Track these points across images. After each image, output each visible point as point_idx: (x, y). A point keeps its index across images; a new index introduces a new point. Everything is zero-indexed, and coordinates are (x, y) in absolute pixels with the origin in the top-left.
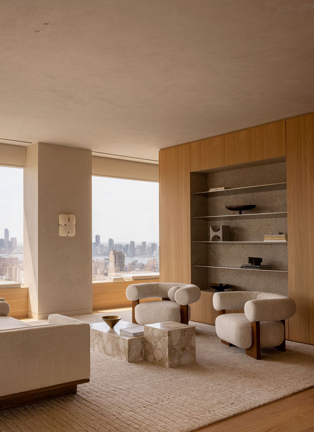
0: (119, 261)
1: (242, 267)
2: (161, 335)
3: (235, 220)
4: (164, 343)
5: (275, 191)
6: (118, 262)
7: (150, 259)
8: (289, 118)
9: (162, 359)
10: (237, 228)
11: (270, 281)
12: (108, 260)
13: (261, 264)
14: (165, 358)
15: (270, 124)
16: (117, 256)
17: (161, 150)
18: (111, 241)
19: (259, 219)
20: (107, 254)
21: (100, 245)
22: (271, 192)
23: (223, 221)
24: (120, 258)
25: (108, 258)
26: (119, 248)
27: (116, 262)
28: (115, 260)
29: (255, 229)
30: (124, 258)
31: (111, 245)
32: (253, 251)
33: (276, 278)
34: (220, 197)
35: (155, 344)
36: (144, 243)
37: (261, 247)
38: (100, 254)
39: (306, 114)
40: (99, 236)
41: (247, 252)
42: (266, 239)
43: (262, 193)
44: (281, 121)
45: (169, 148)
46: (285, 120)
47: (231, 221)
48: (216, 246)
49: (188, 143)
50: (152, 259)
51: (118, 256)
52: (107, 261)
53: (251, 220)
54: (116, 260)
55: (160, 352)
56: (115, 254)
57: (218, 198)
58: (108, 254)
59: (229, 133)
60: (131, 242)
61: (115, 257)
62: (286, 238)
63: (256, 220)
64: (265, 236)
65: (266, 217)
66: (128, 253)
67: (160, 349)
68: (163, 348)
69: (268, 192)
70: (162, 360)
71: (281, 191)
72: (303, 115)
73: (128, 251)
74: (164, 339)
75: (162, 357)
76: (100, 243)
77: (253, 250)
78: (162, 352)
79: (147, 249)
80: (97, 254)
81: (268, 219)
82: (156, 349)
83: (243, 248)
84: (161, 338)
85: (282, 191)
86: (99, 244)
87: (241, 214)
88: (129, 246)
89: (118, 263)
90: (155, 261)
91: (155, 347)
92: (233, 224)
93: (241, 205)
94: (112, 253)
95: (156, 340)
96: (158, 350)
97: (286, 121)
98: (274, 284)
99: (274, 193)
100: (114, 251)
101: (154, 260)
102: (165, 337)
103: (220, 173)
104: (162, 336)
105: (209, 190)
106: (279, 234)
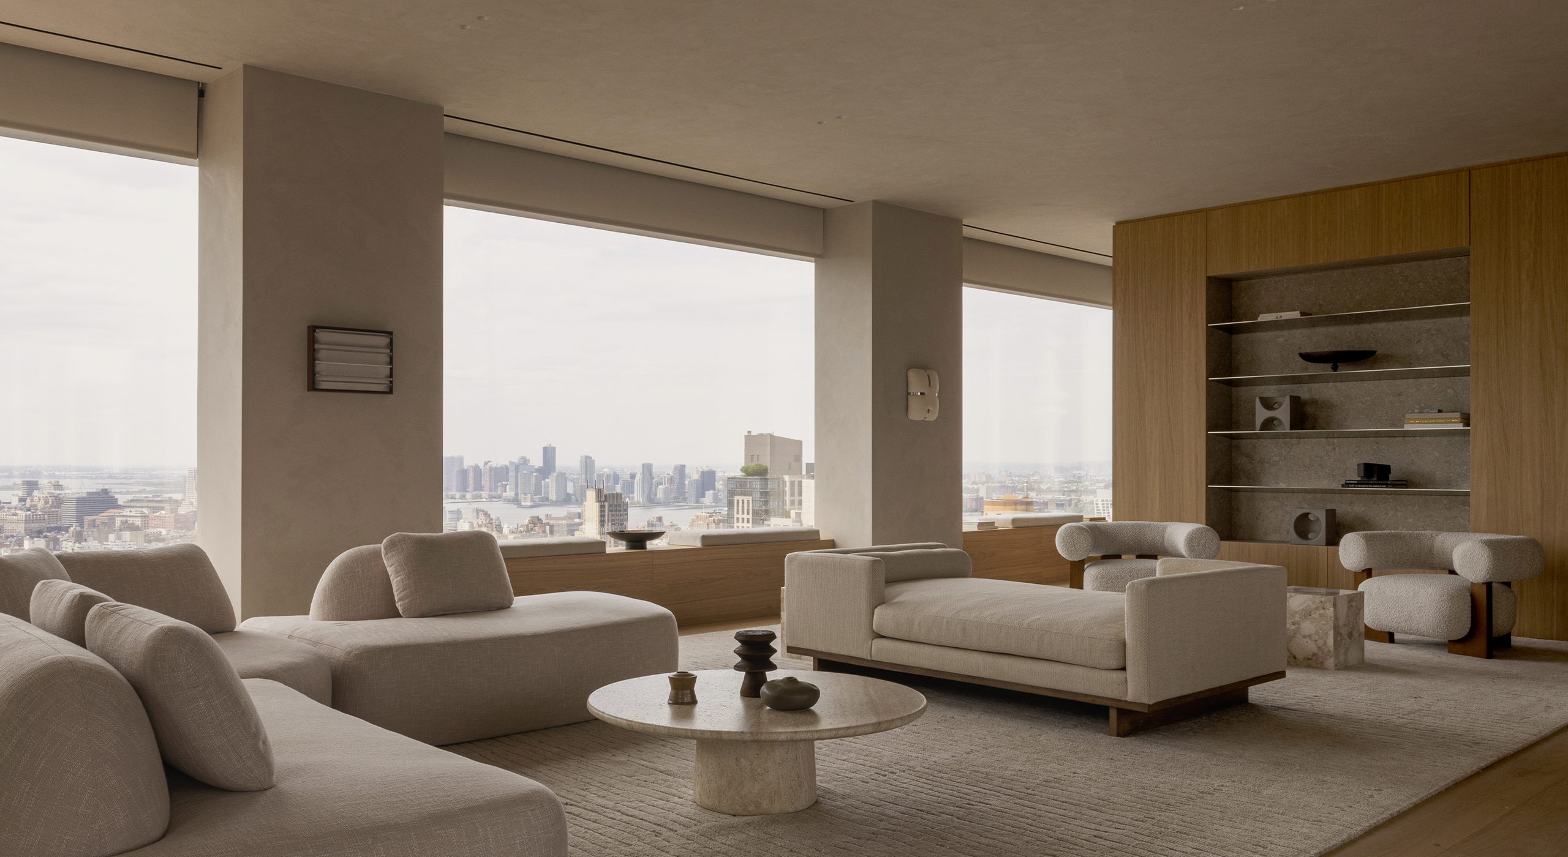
0: (613, 520)
1: (1346, 484)
2: (1314, 606)
3: (1309, 385)
4: (1323, 622)
5: (1418, 321)
6: (608, 521)
7: (699, 512)
8: (1479, 167)
9: (1314, 654)
10: (1314, 402)
11: (1399, 514)
12: (580, 516)
13: (1391, 477)
14: (1323, 653)
15: (1428, 176)
16: (606, 504)
17: (1118, 223)
18: (588, 463)
19: (1372, 382)
20: (577, 500)
21: (555, 474)
22: (1406, 323)
23: (1274, 387)
24: (615, 511)
25: (579, 510)
26: (609, 484)
27: (604, 521)
28: (602, 516)
29: (1362, 403)
30: (626, 510)
31: (586, 474)
32: (1356, 452)
33: (1417, 507)
34: (1268, 333)
35: (1293, 627)
36: (681, 470)
37: (1378, 443)
38: (554, 500)
39: (1521, 161)
40: (554, 449)
41: (1339, 453)
42: (1411, 423)
43: (1381, 325)
44: (1457, 172)
45: (1144, 219)
46: (1470, 170)
47: (1298, 385)
48: (1255, 443)
49: (1201, 211)
50: (704, 514)
51: (610, 506)
52: (577, 520)
53: (1351, 384)
54: (604, 516)
55: (1309, 641)
56: (601, 497)
57: (1260, 335)
58: (580, 501)
59: (1317, 193)
60: (643, 465)
61: (602, 507)
62: (1466, 420)
63: (1366, 384)
64: (1407, 416)
65: (1393, 376)
66: (633, 498)
67: (1310, 636)
68: (1317, 633)
69: (1397, 324)
70: (1315, 658)
71: (1433, 320)
72: (1514, 162)
73: (635, 492)
74: (1320, 614)
75: (1315, 650)
76: (555, 467)
77: (1356, 449)
78: (1316, 641)
79: (687, 487)
80: (547, 499)
81: (1398, 382)
82: (1298, 636)
83: (1329, 445)
84: (1312, 612)
85: (1435, 320)
86: (554, 471)
87: (1336, 371)
88: (638, 477)
89: (610, 524)
90: (712, 519)
91: (1295, 634)
92: (1305, 392)
93: (1326, 350)
94: (591, 495)
95: (1296, 619)
96: (1304, 637)
97: (1471, 172)
98: (1410, 520)
99: (1414, 324)
100: (599, 492)
101: (710, 517)
102: (1324, 609)
103: (1267, 280)
104: (1317, 608)
105: (1259, 318)
106: (1438, 412)
